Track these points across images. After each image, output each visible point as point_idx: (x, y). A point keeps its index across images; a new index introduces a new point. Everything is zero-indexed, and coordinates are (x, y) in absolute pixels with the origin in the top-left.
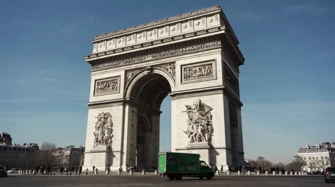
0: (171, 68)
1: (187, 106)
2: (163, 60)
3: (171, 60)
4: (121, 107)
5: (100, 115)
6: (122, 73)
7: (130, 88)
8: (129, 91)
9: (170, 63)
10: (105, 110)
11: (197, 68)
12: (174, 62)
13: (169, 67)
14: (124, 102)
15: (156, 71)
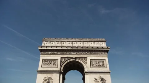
0: (85, 60)
1: (95, 78)
2: (81, 56)
3: (85, 56)
4: (58, 75)
5: (45, 78)
6: (59, 58)
7: (63, 66)
8: (62, 67)
9: (85, 58)
10: (49, 75)
11: (97, 62)
12: (86, 58)
13: (84, 59)
14: (60, 73)
15: (78, 60)
